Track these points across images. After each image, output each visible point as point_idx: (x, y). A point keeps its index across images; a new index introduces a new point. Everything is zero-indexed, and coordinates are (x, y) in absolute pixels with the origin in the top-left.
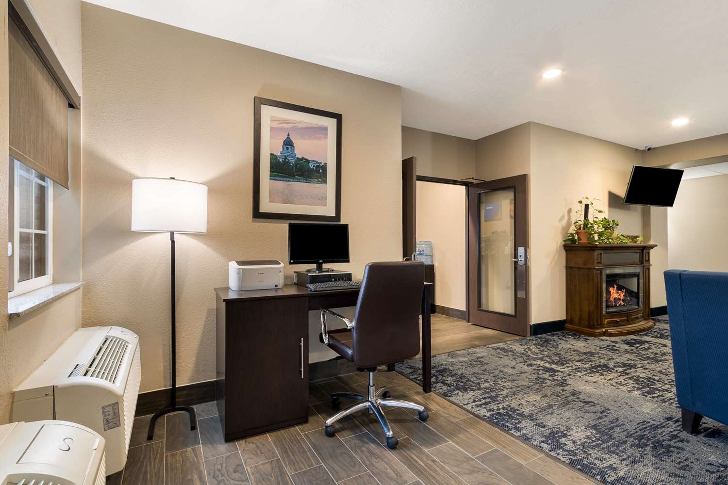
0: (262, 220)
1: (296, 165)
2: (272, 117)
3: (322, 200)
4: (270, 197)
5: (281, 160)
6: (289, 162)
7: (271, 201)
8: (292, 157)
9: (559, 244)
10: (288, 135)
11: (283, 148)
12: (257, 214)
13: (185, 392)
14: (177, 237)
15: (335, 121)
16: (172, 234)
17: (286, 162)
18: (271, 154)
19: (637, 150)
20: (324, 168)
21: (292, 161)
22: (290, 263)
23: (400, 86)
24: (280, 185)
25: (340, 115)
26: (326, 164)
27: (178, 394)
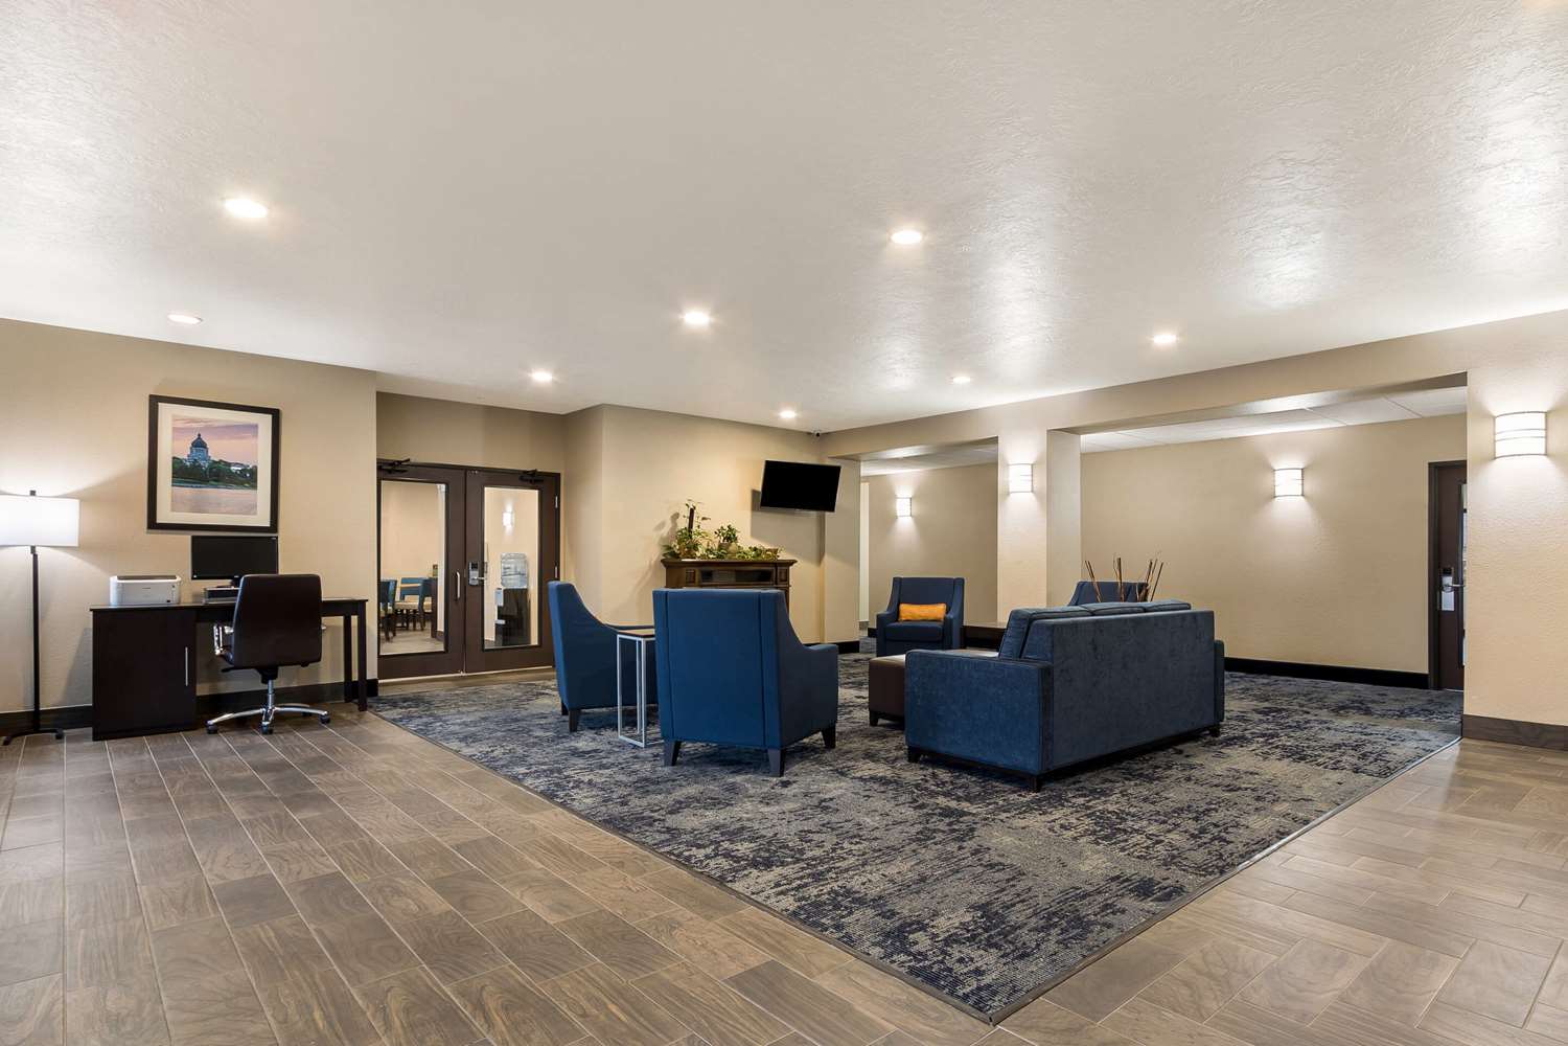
0: (160, 531)
1: (211, 469)
2: (174, 416)
3: (251, 509)
4: (172, 505)
5: (188, 464)
6: (200, 465)
7: (173, 510)
8: (205, 459)
9: (655, 558)
10: (199, 435)
11: (192, 452)
12: (153, 525)
13: (52, 716)
14: (38, 550)
15: (269, 417)
16: (33, 549)
17: (195, 466)
18: (174, 458)
19: (809, 434)
20: (254, 472)
21: (205, 465)
22: (193, 579)
23: (375, 372)
24: (187, 492)
25: (278, 410)
26: (256, 467)
27: (41, 717)
